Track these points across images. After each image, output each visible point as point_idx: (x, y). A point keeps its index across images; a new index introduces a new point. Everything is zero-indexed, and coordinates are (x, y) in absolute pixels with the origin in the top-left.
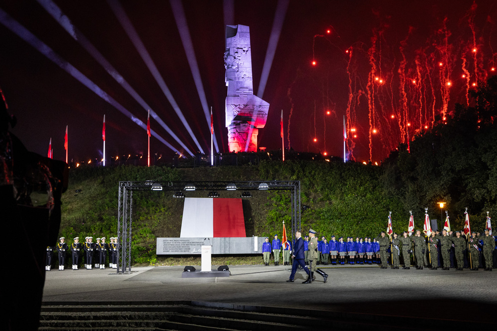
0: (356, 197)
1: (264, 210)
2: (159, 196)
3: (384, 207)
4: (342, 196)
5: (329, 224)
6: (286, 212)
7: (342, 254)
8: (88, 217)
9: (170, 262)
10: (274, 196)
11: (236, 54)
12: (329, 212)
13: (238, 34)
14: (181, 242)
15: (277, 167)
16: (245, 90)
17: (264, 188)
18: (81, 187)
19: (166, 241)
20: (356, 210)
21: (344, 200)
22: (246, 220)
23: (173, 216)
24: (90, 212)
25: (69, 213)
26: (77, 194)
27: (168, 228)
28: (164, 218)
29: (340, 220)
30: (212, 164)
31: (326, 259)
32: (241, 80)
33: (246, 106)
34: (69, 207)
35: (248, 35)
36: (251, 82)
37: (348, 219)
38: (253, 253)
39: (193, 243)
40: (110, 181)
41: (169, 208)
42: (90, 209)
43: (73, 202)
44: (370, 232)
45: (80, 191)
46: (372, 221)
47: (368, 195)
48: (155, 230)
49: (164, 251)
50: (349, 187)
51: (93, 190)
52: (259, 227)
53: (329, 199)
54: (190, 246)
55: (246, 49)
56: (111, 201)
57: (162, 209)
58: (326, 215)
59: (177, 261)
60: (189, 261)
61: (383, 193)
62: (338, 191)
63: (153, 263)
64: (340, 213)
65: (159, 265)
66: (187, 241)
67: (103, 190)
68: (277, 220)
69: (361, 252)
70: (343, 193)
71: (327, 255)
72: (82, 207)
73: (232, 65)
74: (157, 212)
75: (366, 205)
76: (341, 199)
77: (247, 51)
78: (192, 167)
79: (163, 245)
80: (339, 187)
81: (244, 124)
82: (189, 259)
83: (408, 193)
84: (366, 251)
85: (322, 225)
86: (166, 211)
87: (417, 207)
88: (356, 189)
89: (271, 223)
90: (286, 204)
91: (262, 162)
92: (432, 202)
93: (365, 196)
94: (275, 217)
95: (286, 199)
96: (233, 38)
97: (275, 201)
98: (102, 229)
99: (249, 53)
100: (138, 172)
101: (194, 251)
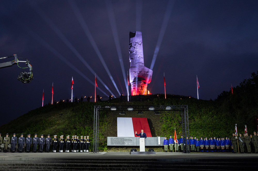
0: (208, 117)
1: (159, 124)
2: (103, 117)
3: (224, 123)
4: (200, 116)
5: (196, 131)
6: (171, 125)
7: (207, 147)
8: (68, 127)
9: (114, 150)
10: (163, 117)
11: (135, 46)
12: (195, 125)
13: (136, 36)
14: (120, 139)
15: (163, 102)
16: (140, 64)
17: (168, 109)
18: (62, 113)
19: (112, 138)
20: (209, 124)
21: (202, 119)
22: (151, 129)
23: (112, 127)
24: (69, 124)
25: (58, 125)
26: (61, 116)
27: (110, 133)
28: (107, 128)
29: (202, 129)
30: (128, 101)
31: (198, 149)
32: (138, 59)
33: (140, 72)
34: (58, 122)
35: (141, 36)
36: (143, 60)
37: (206, 129)
38: (158, 145)
39: (126, 140)
40: (77, 109)
41: (109, 123)
42: (69, 123)
43: (59, 120)
44: (220, 135)
45: (62, 114)
46: (219, 130)
47: (215, 116)
48: (104, 134)
49: (111, 144)
50: (203, 112)
51: (69, 114)
52: (158, 133)
53: (194, 119)
54: (125, 142)
55: (140, 43)
56: (79, 119)
57: (106, 123)
58: (193, 127)
59: (117, 149)
60: (123, 150)
61: (223, 115)
62: (198, 114)
63: (106, 150)
64: (201, 126)
65: (109, 152)
66: (123, 138)
67: (74, 114)
68: (167, 129)
69: (218, 145)
70: (201, 115)
71: (199, 147)
72: (64, 122)
73: (133, 52)
74: (103, 125)
75: (215, 121)
76: (200, 118)
77: (141, 44)
78: (118, 102)
79: (110, 141)
80: (198, 112)
81: (140, 81)
82: (123, 148)
83: (238, 115)
84: (220, 145)
85: (192, 132)
86: (108, 124)
87: (244, 122)
88: (207, 113)
89: (164, 131)
90: (170, 121)
91: (155, 99)
92: (252, 120)
93: (213, 117)
94: (166, 127)
95: (170, 118)
96: (133, 38)
97: (164, 119)
98: (76, 133)
99: (142, 45)
100: (91, 105)
101: (127, 144)
